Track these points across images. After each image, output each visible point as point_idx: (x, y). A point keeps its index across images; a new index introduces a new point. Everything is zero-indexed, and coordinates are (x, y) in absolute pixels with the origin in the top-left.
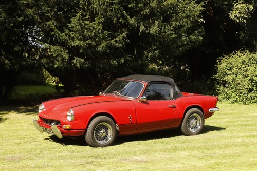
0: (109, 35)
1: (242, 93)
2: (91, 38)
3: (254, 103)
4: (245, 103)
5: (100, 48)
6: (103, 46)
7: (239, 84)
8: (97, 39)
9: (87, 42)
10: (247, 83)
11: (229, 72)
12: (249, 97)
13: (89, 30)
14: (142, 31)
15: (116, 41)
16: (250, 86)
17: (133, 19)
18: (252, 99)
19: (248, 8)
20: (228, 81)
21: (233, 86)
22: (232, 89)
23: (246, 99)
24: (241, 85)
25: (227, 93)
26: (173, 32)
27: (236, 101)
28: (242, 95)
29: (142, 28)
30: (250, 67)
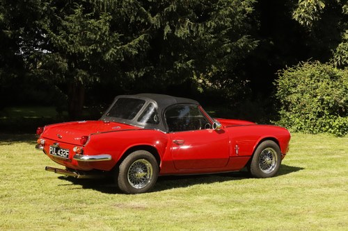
0: (121, 38)
1: (308, 118)
2: (95, 42)
3: (325, 131)
4: (312, 132)
5: (107, 56)
6: (112, 54)
7: (305, 106)
8: (103, 44)
9: (91, 47)
10: (315, 105)
11: (293, 90)
12: (318, 124)
13: (93, 31)
14: (167, 34)
15: (130, 46)
16: (319, 109)
17: (155, 18)
18: (322, 127)
19: (318, 6)
20: (291, 102)
21: (297, 108)
22: (296, 113)
23: (314, 126)
24: (308, 107)
25: (289, 119)
26: (213, 36)
27: (301, 128)
28: (308, 121)
29: (167, 30)
30: (320, 84)
